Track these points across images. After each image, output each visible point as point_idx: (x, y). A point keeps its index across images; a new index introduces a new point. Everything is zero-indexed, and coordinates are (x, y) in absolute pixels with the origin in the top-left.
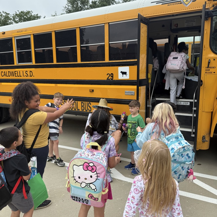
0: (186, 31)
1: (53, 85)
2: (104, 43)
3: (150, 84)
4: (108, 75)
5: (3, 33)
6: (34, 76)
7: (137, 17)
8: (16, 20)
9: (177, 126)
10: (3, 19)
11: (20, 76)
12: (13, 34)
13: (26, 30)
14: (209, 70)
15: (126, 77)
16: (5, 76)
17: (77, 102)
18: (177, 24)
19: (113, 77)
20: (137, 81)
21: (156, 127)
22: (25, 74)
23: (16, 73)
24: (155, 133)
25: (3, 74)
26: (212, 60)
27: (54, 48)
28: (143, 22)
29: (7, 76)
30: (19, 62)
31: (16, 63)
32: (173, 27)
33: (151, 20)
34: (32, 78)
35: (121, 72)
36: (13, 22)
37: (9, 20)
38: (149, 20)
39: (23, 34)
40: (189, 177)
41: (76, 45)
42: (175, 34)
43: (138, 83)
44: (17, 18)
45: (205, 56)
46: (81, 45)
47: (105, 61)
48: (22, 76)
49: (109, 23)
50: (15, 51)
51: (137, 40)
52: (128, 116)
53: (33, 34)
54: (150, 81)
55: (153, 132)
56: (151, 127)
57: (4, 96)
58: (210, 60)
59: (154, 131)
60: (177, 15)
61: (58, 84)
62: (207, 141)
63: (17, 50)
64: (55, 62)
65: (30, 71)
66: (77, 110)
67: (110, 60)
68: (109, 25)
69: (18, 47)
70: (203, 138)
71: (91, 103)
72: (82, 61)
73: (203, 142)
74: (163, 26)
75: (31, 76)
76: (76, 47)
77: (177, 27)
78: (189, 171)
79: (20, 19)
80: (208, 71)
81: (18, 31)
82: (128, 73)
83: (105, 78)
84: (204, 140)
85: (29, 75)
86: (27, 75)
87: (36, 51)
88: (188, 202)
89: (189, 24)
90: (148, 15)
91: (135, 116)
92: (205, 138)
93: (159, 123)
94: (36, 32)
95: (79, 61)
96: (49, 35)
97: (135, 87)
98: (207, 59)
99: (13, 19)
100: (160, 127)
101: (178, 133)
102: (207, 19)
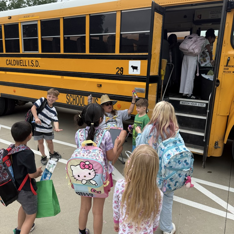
0: (211, 24)
1: (59, 77)
2: (115, 33)
3: (163, 81)
4: (118, 69)
5: (9, 17)
6: (40, 66)
7: (151, 6)
8: (31, 3)
9: (177, 129)
10: (16, 2)
11: (26, 66)
12: (19, 19)
13: (33, 15)
14: (228, 69)
15: (137, 73)
16: (10, 64)
17: (84, 97)
18: (201, 15)
19: (122, 71)
20: (147, 78)
21: (154, 131)
22: (30, 64)
23: (22, 62)
24: (152, 137)
25: (8, 62)
26: (232, 58)
27: (61, 36)
28: (158, 11)
29: (12, 65)
30: (25, 50)
31: (22, 51)
32: (196, 19)
33: (167, 10)
34: (38, 68)
35: (132, 66)
36: (27, 6)
37: (23, 3)
38: (166, 9)
39: (30, 19)
40: (186, 185)
41: (85, 34)
42: (198, 27)
43: (149, 79)
44: (32, 1)
45: (224, 53)
46: (91, 35)
47: (115, 53)
48: (28, 65)
49: (121, 11)
50: (21, 38)
51: (149, 31)
52: (135, 115)
53: (41, 20)
54: (163, 78)
55: (150, 136)
56: (148, 130)
57: (9, 86)
58: (229, 58)
59: (151, 134)
60: (196, 5)
61: (64, 77)
62: (219, 148)
63: (23, 37)
64: (62, 52)
65: (36, 61)
66: (83, 106)
67: (120, 52)
68: (121, 13)
69: (24, 34)
70: (215, 144)
71: (98, 98)
72: (90, 52)
73: (215, 148)
74: (185, 17)
75: (37, 66)
76: (85, 36)
77: (200, 18)
78: (186, 178)
79: (34, 3)
80: (226, 70)
81: (25, 16)
82: (139, 68)
83: (114, 72)
84: (217, 146)
85: (35, 65)
86: (32, 65)
87: (43, 39)
88: (190, 211)
89: (214, 15)
90: (164, 3)
91: (142, 116)
92: (218, 144)
93: (157, 126)
94: (44, 18)
95: (87, 52)
96: (57, 22)
97: (144, 84)
98: (227, 56)
99: (27, 3)
100: (158, 130)
101: (178, 137)
102: (230, 10)
